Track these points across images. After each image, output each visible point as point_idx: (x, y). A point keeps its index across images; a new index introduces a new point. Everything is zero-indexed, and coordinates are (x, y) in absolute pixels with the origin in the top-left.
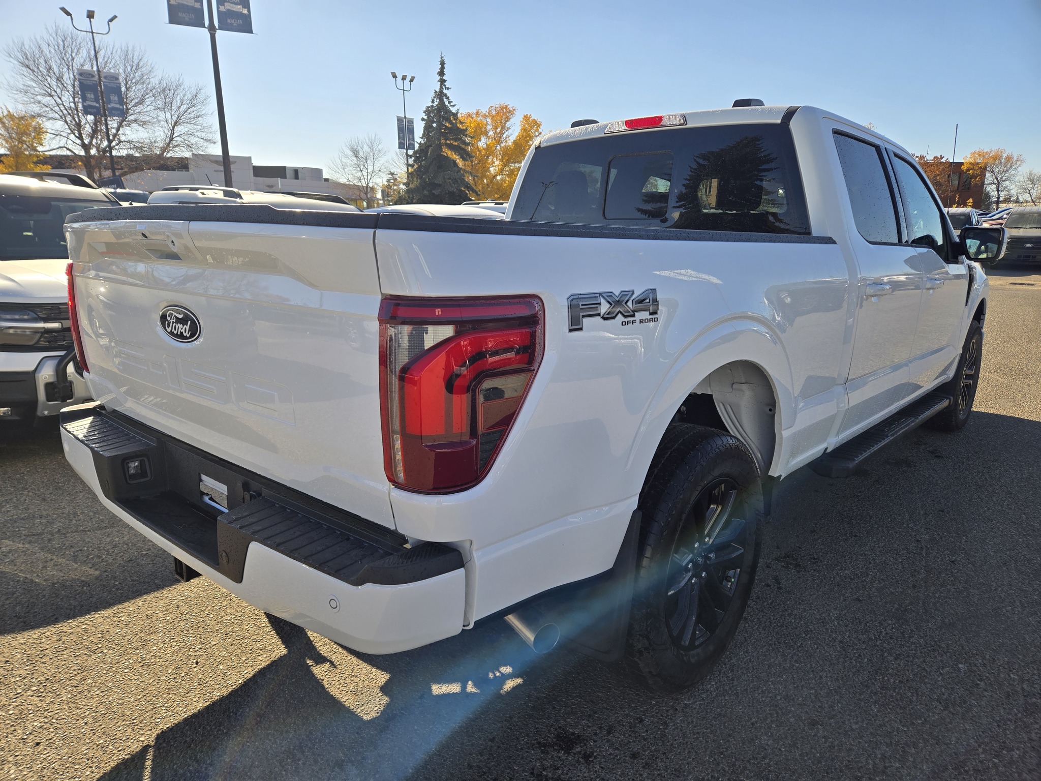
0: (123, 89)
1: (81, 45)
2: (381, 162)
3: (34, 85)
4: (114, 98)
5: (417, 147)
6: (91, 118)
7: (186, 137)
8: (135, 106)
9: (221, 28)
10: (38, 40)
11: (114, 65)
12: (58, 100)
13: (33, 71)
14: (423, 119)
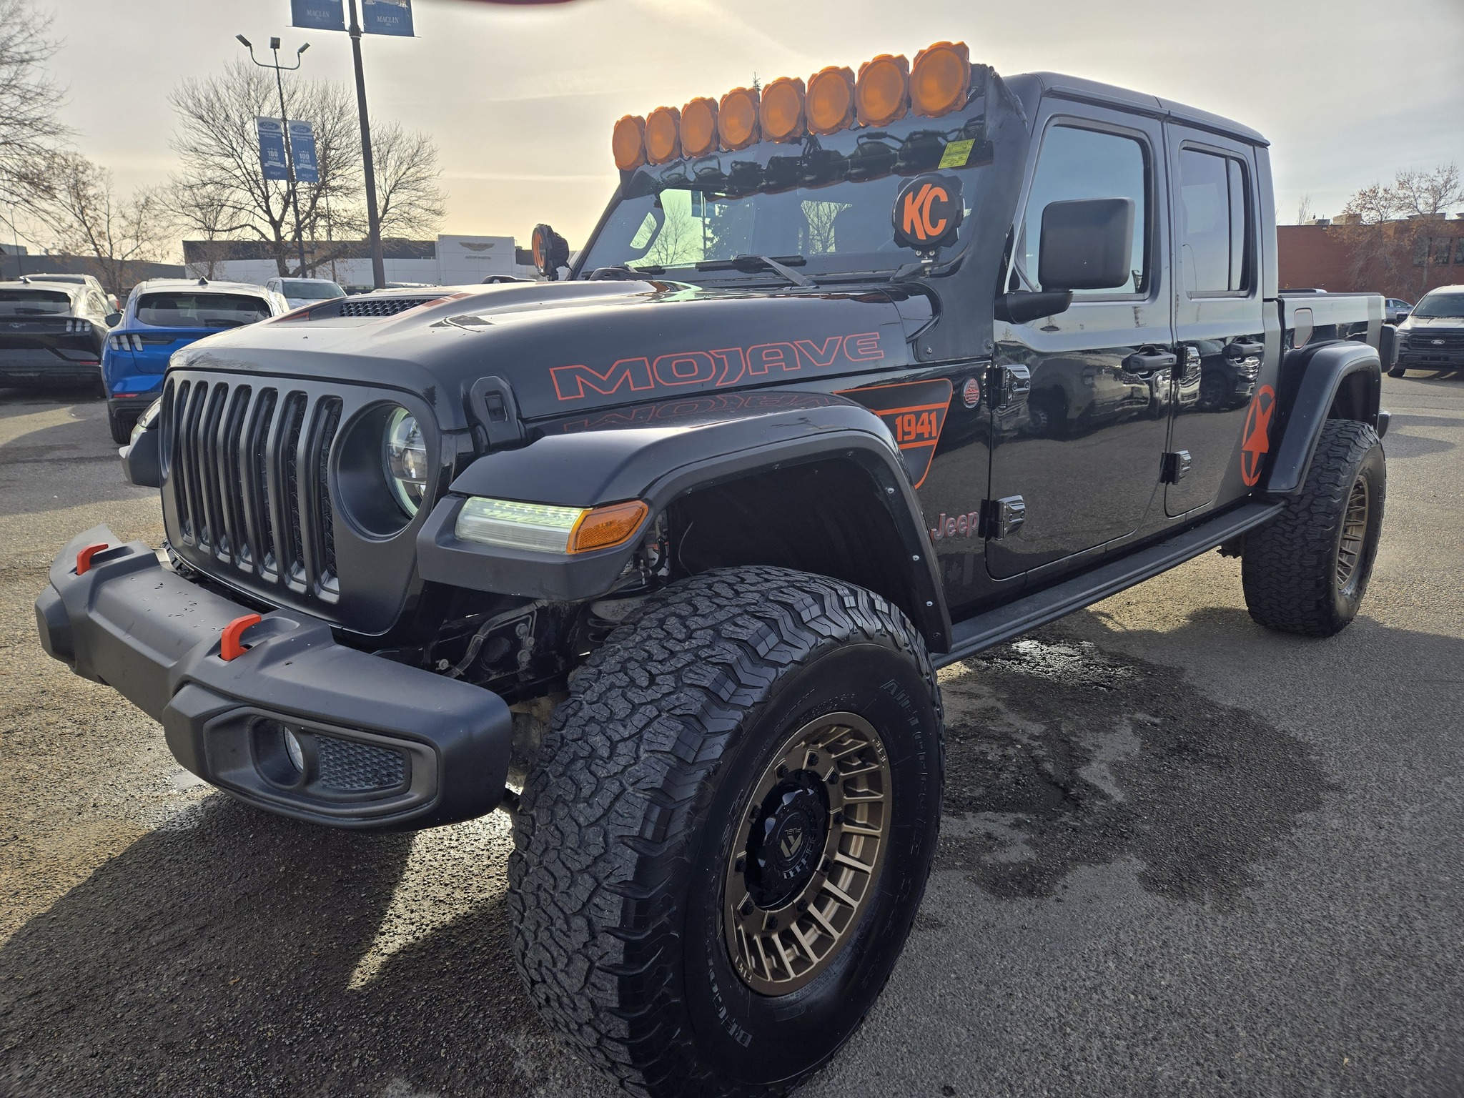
3: (213, 143)
4: (305, 156)
6: (283, 185)
9: (367, 31)
10: (214, 80)
12: (240, 162)
13: (207, 123)
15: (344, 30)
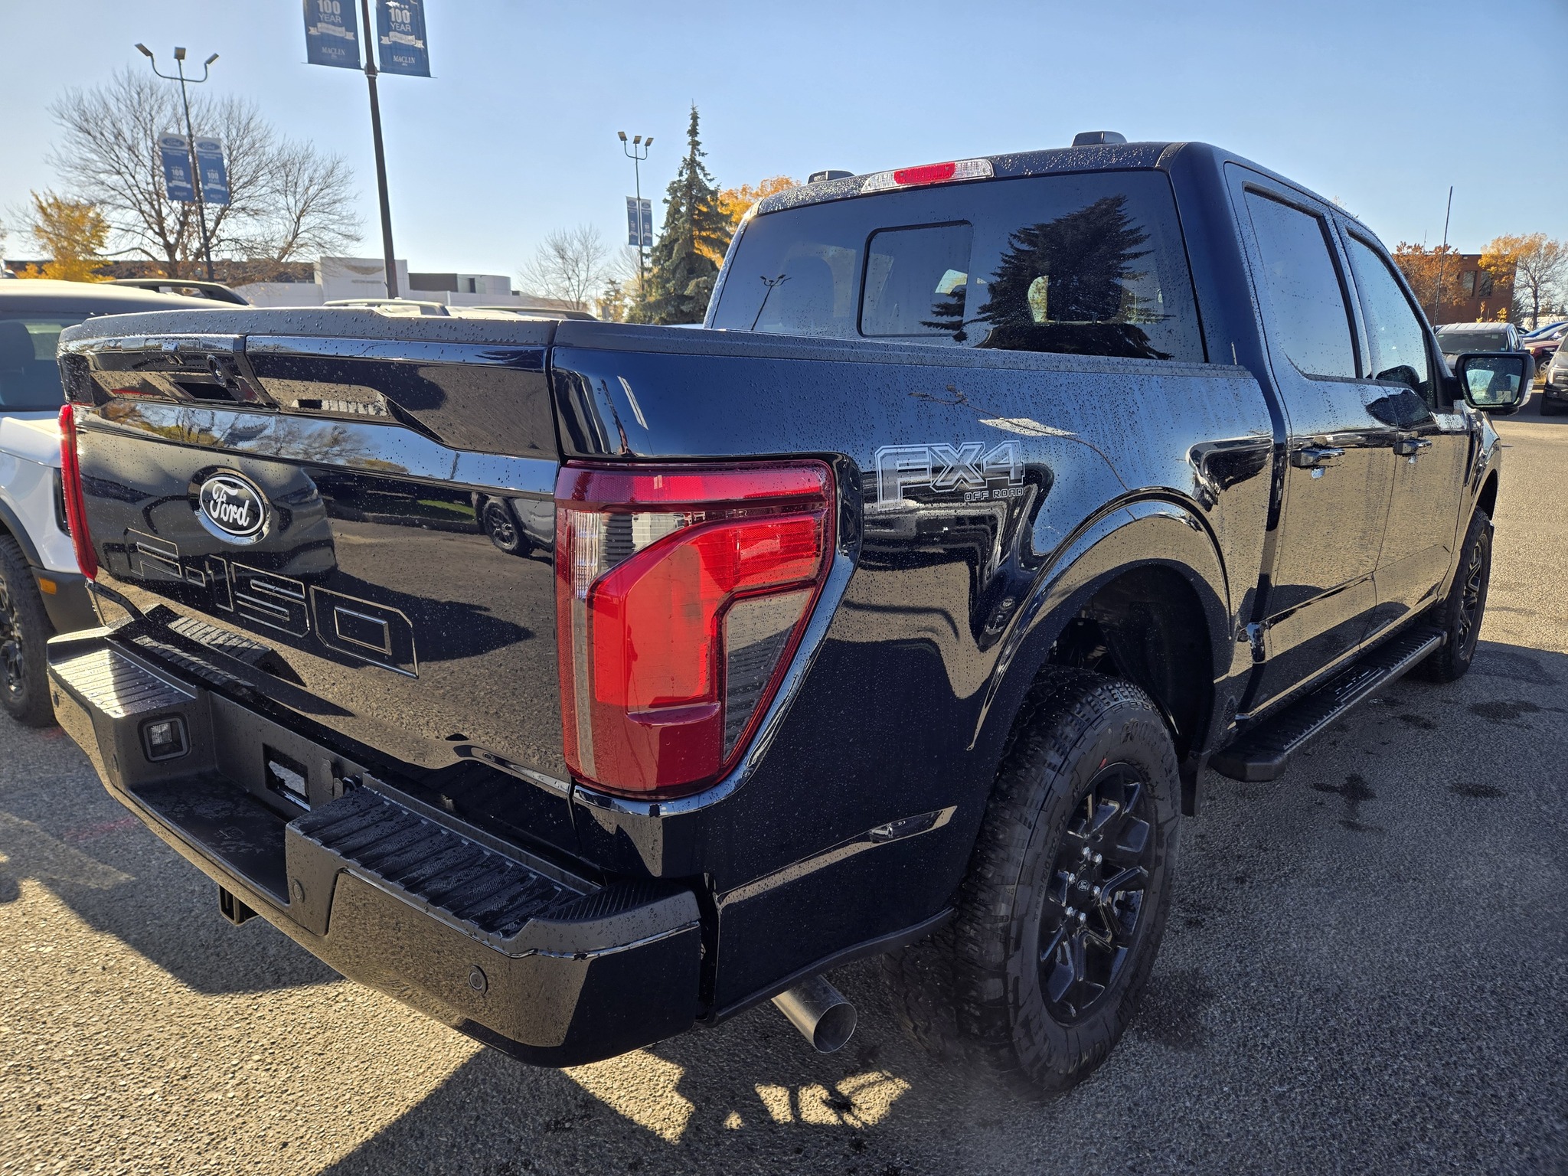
0: (226, 162)
1: (165, 98)
2: (600, 266)
3: (95, 157)
4: (213, 175)
5: (656, 242)
6: (176, 205)
7: (316, 233)
8: (243, 187)
9: (383, 70)
10: (103, 92)
11: (211, 127)
12: (131, 181)
13: (95, 138)
14: (665, 201)
15: (360, 68)
